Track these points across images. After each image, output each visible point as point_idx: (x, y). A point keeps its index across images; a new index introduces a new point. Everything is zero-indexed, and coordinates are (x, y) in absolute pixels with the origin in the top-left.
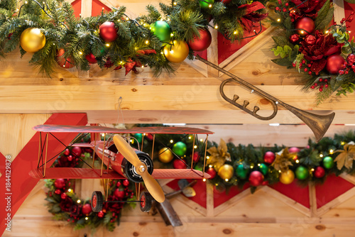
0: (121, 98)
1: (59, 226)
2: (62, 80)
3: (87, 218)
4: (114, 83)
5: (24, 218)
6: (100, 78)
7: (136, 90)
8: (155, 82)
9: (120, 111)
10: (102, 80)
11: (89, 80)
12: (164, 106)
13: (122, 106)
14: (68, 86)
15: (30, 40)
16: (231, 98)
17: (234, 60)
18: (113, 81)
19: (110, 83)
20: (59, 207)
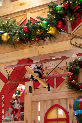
0: (38, 51)
1: (73, 93)
2: (21, 48)
3: (81, 89)
4: (37, 46)
5: (62, 92)
6: (33, 45)
7: (43, 47)
8: (50, 43)
9: (38, 56)
10: (34, 46)
11: (30, 47)
12: (53, 51)
13: (39, 54)
14: (23, 50)
15: (4, 37)
16: (74, 44)
17: (77, 29)
18: (37, 45)
19: (36, 46)
20: (71, 87)
